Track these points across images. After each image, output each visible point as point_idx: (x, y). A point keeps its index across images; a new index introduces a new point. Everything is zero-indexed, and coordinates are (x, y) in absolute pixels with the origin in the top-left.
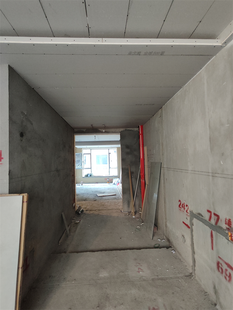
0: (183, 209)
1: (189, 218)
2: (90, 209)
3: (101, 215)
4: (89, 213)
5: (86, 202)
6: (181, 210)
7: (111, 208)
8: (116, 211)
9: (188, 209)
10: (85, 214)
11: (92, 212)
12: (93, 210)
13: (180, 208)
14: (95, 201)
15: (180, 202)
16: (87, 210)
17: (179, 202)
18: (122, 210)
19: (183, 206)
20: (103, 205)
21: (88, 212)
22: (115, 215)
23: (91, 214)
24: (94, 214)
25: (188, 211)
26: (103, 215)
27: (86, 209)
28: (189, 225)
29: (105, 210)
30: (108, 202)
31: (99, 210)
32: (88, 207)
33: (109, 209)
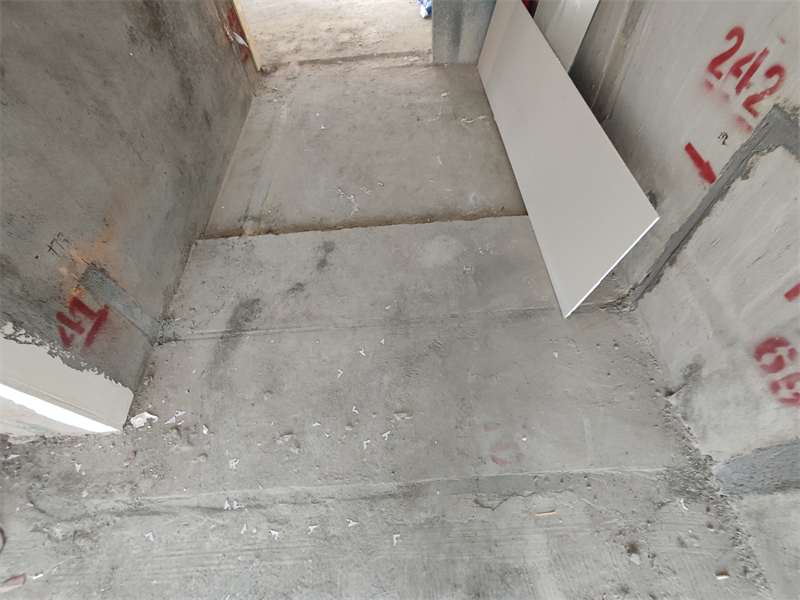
0: (729, 84)
1: (738, 140)
2: (311, 58)
6: (710, 86)
7: (389, 51)
9: (772, 91)
10: (296, 79)
12: (324, 61)
13: (712, 79)
15: (734, 40)
17: (729, 37)
18: (430, 59)
19: (745, 68)
20: (360, 37)
21: (305, 71)
22: (404, 78)
25: (764, 106)
27: (298, 58)
28: (717, 169)
29: (369, 57)
31: (347, 59)
32: (305, 48)
33: (383, 56)
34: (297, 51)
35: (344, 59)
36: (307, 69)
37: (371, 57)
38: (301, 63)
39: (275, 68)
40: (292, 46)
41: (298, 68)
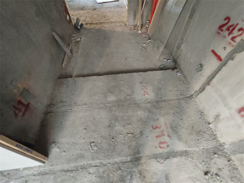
0: (226, 33)
1: (229, 49)
2: (90, 22)
3: (103, 30)
4: (90, 28)
5: (84, 11)
6: (219, 33)
7: (114, 21)
8: (119, 24)
10: (85, 29)
11: (92, 26)
12: (94, 24)
14: (95, 9)
15: (227, 21)
16: (86, 24)
17: (225, 19)
18: (127, 24)
19: (231, 29)
20: (105, 16)
21: (88, 26)
22: (119, 29)
23: (92, 29)
24: (95, 28)
25: (238, 40)
26: (106, 31)
27: (85, 22)
28: (223, 57)
29: (108, 22)
30: (110, 11)
31: (101, 23)
32: (88, 20)
34: (85, 20)
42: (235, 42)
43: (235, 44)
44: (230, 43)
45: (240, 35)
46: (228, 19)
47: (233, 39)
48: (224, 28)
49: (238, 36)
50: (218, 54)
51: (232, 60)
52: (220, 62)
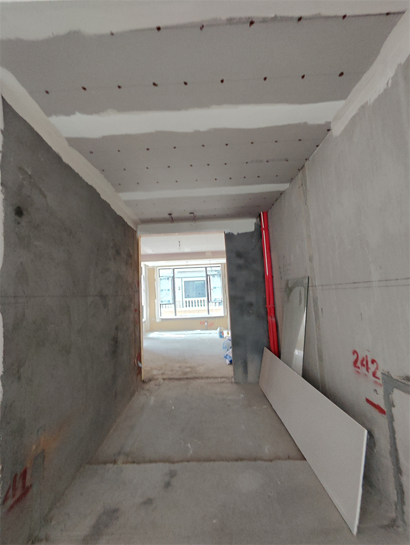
0: (364, 370)
1: (381, 391)
2: (170, 377)
7: (211, 376)
8: (220, 381)
12: (176, 379)
13: (358, 370)
15: (356, 355)
17: (354, 354)
18: (233, 379)
19: (365, 363)
25: (379, 374)
27: (164, 376)
28: (383, 406)
32: (167, 373)
33: (207, 378)
34: (162, 374)
35: (187, 379)
36: (167, 382)
37: (202, 378)
38: (164, 379)
39: (150, 380)
40: (160, 372)
41: (162, 381)
42: (378, 378)
43: (380, 381)
44: (376, 382)
45: (377, 368)
46: (355, 352)
47: (374, 375)
48: (359, 364)
49: (375, 370)
50: (376, 403)
51: (394, 406)
52: (385, 416)
